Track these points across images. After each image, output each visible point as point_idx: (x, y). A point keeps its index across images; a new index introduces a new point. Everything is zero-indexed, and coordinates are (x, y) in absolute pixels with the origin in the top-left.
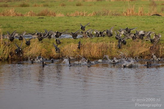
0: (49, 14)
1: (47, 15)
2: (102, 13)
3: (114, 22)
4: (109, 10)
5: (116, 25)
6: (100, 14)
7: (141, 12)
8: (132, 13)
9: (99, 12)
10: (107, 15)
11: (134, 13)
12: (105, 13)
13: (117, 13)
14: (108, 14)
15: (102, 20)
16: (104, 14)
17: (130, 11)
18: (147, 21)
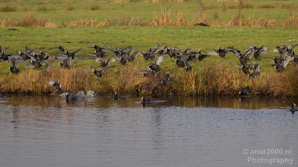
0: (35, 23)
1: (32, 25)
2: (118, 21)
3: (123, 36)
4: (130, 17)
5: (123, 41)
6: (116, 22)
7: (181, 20)
8: (168, 21)
9: (114, 20)
10: (127, 24)
11: (170, 22)
12: (123, 22)
13: (143, 22)
14: (129, 22)
15: (106, 33)
16: (123, 24)
17: (163, 18)
18: (176, 35)
